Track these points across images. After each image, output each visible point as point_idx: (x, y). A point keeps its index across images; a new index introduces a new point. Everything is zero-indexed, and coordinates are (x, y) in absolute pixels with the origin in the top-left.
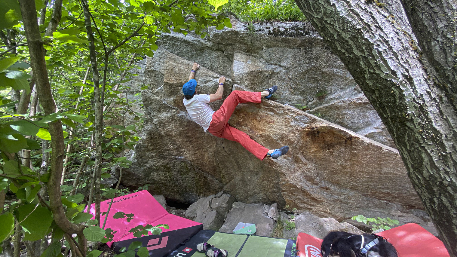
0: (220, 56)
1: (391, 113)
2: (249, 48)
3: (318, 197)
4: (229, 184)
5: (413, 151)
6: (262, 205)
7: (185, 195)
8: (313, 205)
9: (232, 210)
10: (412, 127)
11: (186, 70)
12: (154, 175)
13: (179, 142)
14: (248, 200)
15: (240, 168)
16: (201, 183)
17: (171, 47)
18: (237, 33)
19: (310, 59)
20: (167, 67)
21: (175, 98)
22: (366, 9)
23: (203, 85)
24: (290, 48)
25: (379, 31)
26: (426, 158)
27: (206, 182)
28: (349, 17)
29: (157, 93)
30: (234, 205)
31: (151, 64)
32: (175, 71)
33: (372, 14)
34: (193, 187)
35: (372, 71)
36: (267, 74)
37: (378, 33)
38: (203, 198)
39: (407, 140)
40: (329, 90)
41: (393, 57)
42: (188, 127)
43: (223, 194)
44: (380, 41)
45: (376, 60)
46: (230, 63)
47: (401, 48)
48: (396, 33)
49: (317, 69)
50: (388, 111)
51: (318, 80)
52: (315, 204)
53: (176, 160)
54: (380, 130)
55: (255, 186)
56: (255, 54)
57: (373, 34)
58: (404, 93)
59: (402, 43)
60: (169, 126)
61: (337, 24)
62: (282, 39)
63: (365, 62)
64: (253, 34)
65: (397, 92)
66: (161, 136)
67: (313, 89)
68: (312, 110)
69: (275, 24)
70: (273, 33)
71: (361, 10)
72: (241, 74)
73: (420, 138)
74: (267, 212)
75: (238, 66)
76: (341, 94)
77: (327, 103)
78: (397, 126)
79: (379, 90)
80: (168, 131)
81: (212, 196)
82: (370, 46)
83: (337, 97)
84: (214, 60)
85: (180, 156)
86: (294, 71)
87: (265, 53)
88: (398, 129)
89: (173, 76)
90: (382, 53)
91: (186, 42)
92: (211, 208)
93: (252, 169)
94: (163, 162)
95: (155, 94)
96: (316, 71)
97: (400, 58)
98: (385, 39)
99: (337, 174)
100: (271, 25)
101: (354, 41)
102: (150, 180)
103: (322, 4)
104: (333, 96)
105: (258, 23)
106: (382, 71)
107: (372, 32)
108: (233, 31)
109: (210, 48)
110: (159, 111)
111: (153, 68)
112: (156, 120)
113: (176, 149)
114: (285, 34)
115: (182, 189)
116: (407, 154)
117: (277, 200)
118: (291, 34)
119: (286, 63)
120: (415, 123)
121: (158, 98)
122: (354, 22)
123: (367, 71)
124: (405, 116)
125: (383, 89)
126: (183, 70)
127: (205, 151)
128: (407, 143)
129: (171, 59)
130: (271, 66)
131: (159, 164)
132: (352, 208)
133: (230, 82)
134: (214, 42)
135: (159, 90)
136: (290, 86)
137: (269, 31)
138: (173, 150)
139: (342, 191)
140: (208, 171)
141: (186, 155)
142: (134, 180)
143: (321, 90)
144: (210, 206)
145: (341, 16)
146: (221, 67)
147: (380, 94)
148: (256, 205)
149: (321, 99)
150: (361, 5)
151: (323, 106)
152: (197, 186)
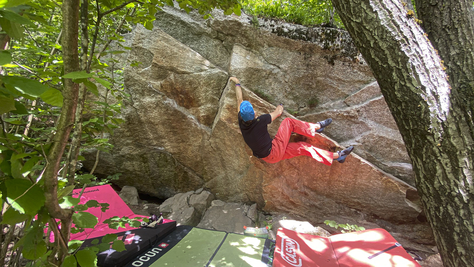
0: (219, 45)
1: (413, 126)
2: (250, 42)
3: (296, 201)
4: (210, 182)
5: (428, 163)
6: (242, 205)
7: (160, 189)
8: (291, 209)
9: (211, 207)
10: (432, 141)
11: (180, 53)
12: (127, 164)
13: (161, 131)
14: (228, 199)
15: (224, 166)
16: (180, 178)
17: (165, 25)
18: (240, 24)
19: (308, 65)
20: (158, 46)
21: (162, 82)
22: (406, 23)
23: (196, 73)
24: (291, 51)
25: (415, 46)
26: (439, 170)
27: (186, 177)
28: (389, 27)
29: (143, 74)
30: (213, 203)
31: (139, 39)
32: (167, 53)
33: (411, 28)
34: (170, 181)
35: (403, 84)
36: (265, 73)
37: (414, 48)
38: (181, 194)
39: (424, 152)
40: (321, 99)
41: (425, 73)
42: (173, 117)
43: (203, 190)
44: (415, 56)
45: (409, 73)
46: (228, 55)
47: (433, 66)
48: (430, 51)
49: (314, 76)
50: (411, 123)
51: (312, 88)
52: (292, 207)
53: (155, 151)
54: (360, 144)
55: (238, 185)
56: (256, 50)
57: (410, 47)
58: (429, 108)
59: (434, 61)
60: (152, 112)
61: (376, 31)
62: (284, 40)
63: (398, 74)
64: (256, 29)
65: (424, 107)
66: (141, 123)
67: (306, 96)
68: (302, 117)
69: (280, 23)
70: (277, 32)
71: (401, 23)
72: (238, 68)
73: (437, 151)
74: (246, 212)
75: (236, 60)
76: (332, 104)
77: (317, 111)
78: (417, 138)
79: (406, 103)
80: (150, 118)
81: (192, 192)
82: (405, 59)
83: (327, 107)
84: (211, 48)
85: (161, 147)
86: (291, 74)
87: (266, 51)
88: (417, 141)
89: (164, 58)
90: (416, 67)
91: (183, 23)
92: (189, 205)
93: (236, 168)
94: (140, 151)
95: (140, 74)
96: (312, 78)
97: (431, 75)
98: (420, 55)
99: (316, 180)
100: (275, 23)
101: (391, 52)
102: (121, 170)
103: (364, 9)
104: (324, 106)
105: (263, 19)
106: (413, 85)
107: (410, 46)
108: (236, 21)
109: (209, 35)
110: (143, 94)
111: (141, 44)
112: (137, 103)
113: (156, 139)
114: (288, 36)
115: (158, 182)
116: (421, 165)
117: (257, 201)
118: (294, 36)
119: (284, 65)
120: (435, 137)
121: (143, 79)
122: (393, 33)
123: (398, 83)
124: (427, 130)
125: (410, 102)
126: (176, 54)
127: (189, 145)
128: (424, 155)
129: (164, 39)
130: (269, 66)
131: (134, 153)
132: (325, 214)
133: (226, 75)
134: (214, 29)
135: (145, 70)
136: (285, 89)
137: (273, 30)
138: (153, 139)
139: (319, 197)
140: (189, 166)
141: (167, 146)
142: (103, 167)
143: (313, 98)
144: (187, 202)
145: (382, 24)
146: (217, 57)
147: (407, 106)
148: (236, 204)
149: (312, 107)
150: (402, 17)
151: (313, 114)
152: (175, 181)
